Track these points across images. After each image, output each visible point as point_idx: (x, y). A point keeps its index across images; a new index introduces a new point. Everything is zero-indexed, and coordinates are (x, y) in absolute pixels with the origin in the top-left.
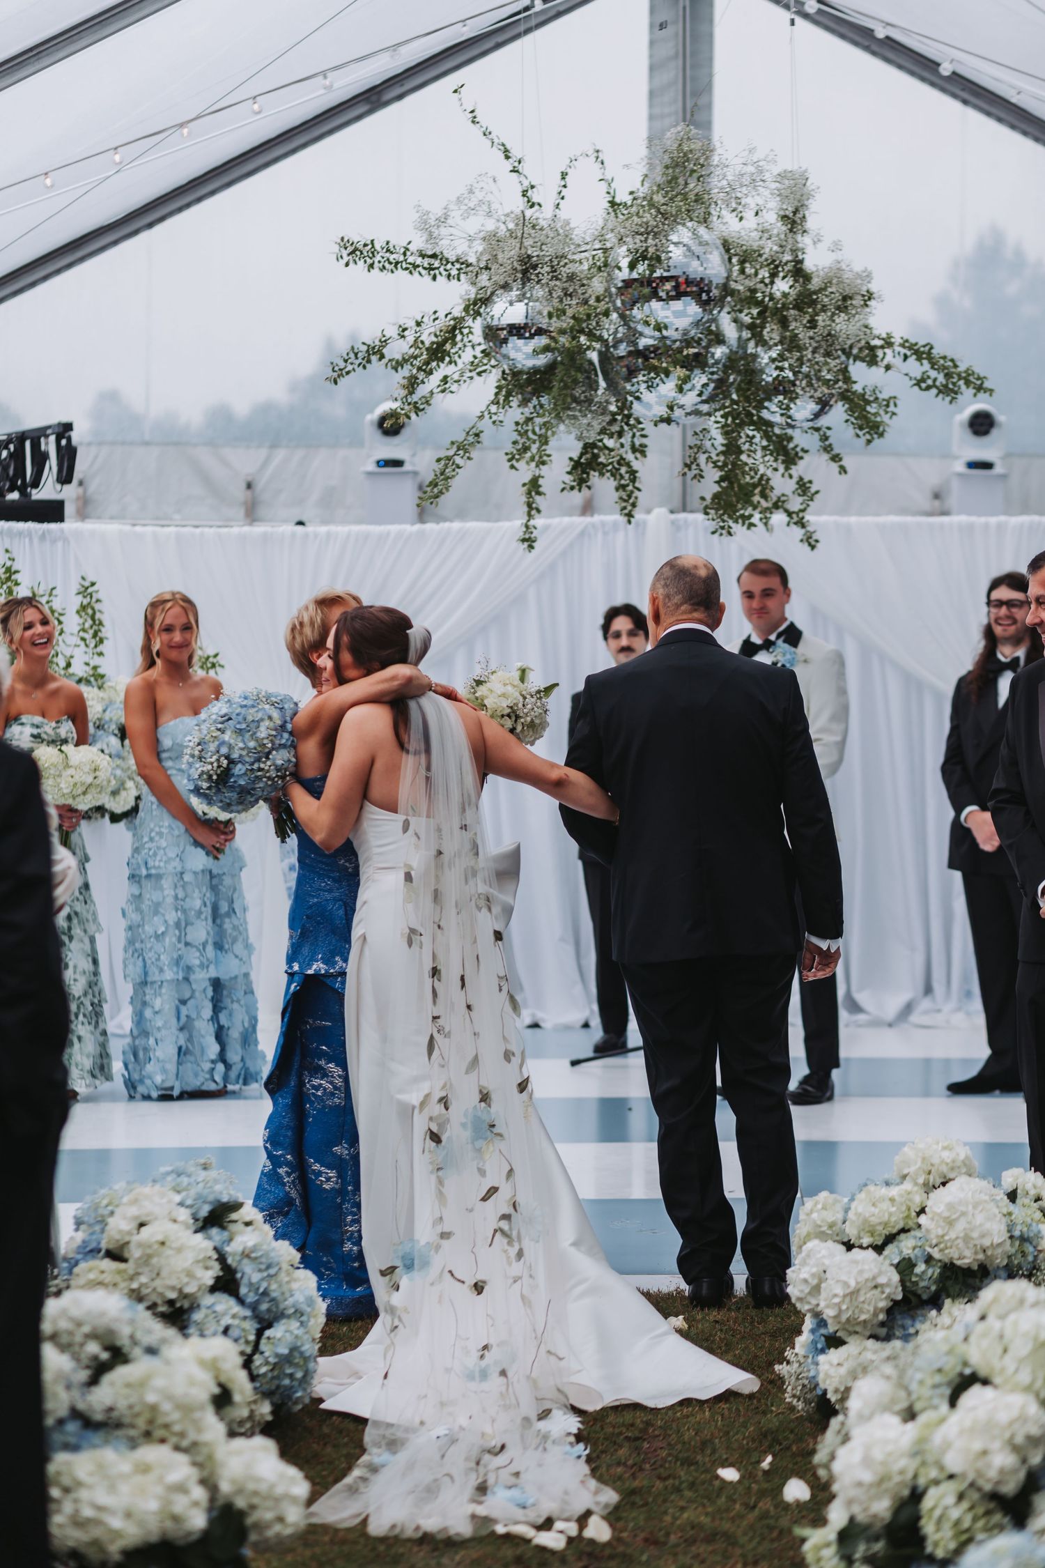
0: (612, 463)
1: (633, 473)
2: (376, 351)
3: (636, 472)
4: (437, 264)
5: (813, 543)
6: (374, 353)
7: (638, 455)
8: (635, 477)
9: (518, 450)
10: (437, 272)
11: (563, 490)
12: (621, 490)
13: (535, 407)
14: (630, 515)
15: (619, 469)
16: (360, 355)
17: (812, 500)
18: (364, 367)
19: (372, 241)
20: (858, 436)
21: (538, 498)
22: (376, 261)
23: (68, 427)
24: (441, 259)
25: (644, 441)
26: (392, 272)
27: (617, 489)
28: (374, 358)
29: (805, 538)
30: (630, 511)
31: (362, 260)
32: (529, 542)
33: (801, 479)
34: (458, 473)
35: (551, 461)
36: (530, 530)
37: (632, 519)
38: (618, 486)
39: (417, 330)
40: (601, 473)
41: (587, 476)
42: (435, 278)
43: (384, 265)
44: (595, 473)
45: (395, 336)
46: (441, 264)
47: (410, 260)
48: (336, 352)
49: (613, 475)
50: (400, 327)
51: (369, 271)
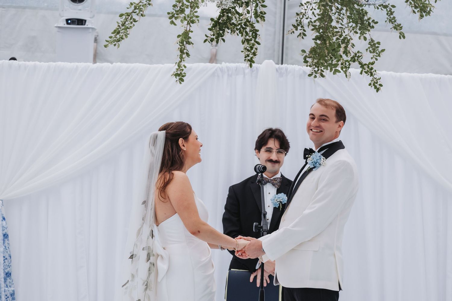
0: (240, 24)
1: (255, 32)
3: (258, 31)
5: (378, 86)
7: (259, 19)
8: (256, 35)
9: (176, 11)
11: (205, 41)
12: (246, 43)
14: (251, 61)
15: (246, 28)
17: (379, 56)
20: (414, 12)
21: (188, 47)
25: (264, 9)
27: (243, 42)
29: (372, 83)
30: (252, 58)
32: (180, 76)
33: (372, 41)
34: (134, 25)
35: (198, 20)
36: (181, 68)
37: (253, 64)
38: (244, 40)
40: (232, 31)
41: (223, 33)
44: (228, 30)
49: (241, 33)
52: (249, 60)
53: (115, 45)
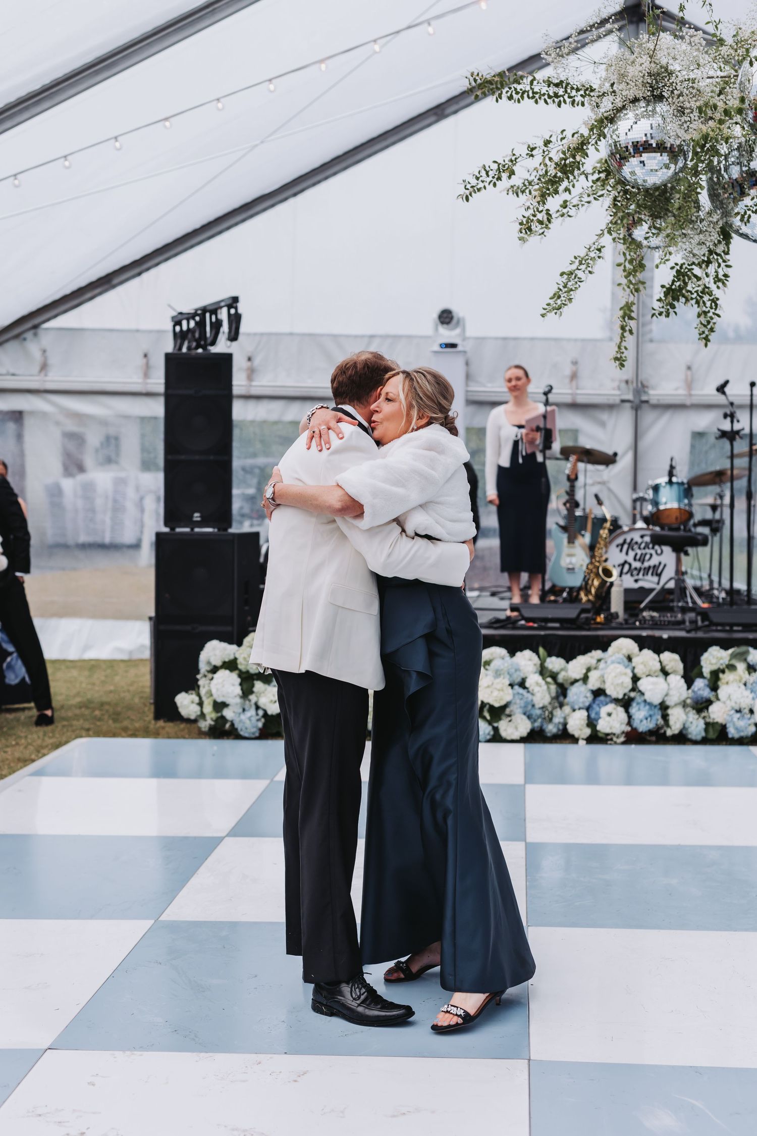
0: (697, 292)
1: (715, 301)
2: (506, 169)
3: (718, 299)
4: (561, 91)
6: (504, 171)
7: (720, 284)
8: (716, 305)
10: (562, 99)
12: (703, 316)
13: (650, 228)
14: (707, 339)
15: (703, 297)
16: (491, 173)
18: (495, 185)
21: (631, 323)
22: (504, 92)
23: (235, 300)
24: (566, 88)
25: (729, 271)
26: (519, 101)
27: (699, 316)
28: (504, 176)
30: (707, 336)
31: (491, 92)
32: (620, 360)
34: (579, 286)
35: (645, 288)
36: (621, 351)
37: (708, 343)
38: (700, 312)
39: (546, 149)
40: (687, 300)
41: (675, 303)
42: (559, 105)
43: (511, 95)
44: (683, 300)
45: (524, 155)
46: (566, 91)
47: (536, 89)
48: (468, 170)
49: (698, 302)
50: (529, 146)
51: (497, 101)
52: (704, 338)
53: (556, 313)
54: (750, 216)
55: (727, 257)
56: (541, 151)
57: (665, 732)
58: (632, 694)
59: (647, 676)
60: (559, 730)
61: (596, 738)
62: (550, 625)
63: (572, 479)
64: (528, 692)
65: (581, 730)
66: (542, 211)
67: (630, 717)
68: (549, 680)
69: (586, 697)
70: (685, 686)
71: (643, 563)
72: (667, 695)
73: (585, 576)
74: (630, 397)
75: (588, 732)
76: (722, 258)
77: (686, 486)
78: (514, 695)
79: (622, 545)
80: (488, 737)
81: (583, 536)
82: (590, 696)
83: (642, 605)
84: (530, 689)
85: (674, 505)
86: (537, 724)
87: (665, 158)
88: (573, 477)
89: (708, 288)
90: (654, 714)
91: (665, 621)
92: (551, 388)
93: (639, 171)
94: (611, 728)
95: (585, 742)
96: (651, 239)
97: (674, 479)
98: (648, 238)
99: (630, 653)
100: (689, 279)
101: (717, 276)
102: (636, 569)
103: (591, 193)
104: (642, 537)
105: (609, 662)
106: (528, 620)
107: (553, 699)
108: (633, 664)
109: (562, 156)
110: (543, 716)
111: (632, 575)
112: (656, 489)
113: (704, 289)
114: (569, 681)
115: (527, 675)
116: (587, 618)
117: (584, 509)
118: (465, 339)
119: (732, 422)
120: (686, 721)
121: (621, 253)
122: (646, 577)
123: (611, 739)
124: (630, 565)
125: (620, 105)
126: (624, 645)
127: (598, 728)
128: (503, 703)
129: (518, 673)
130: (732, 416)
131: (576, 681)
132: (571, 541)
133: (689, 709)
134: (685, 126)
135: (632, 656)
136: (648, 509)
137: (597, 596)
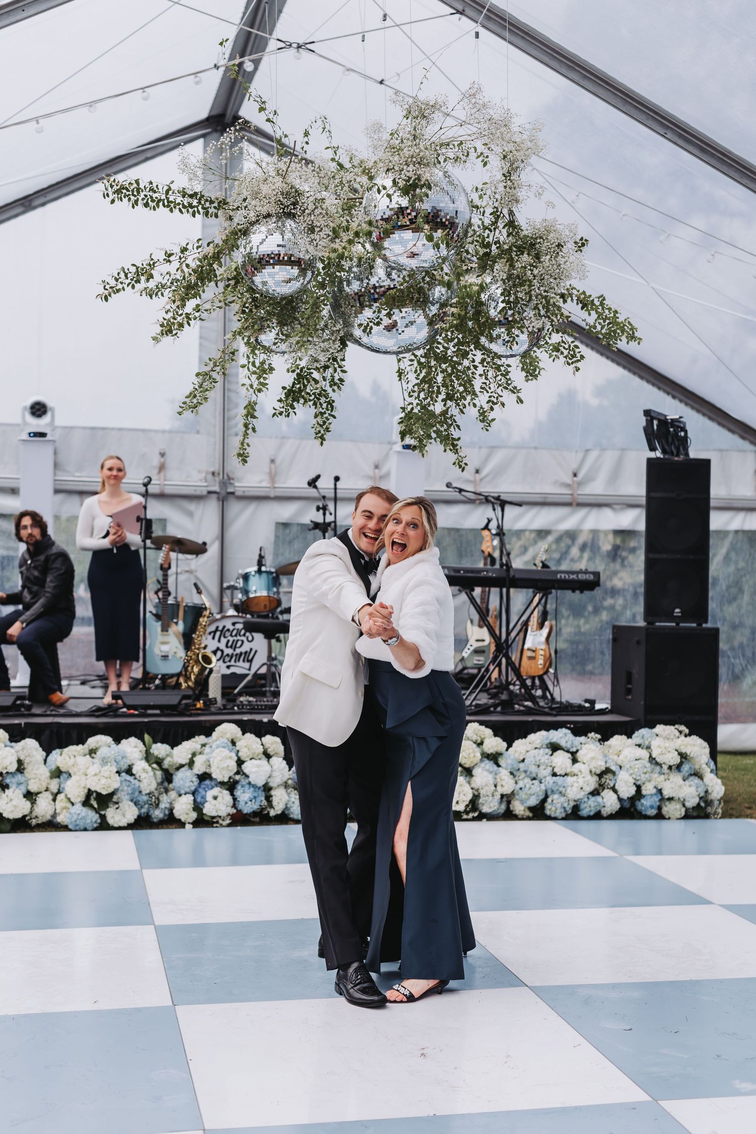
0: (314, 394)
1: (331, 404)
2: (144, 272)
3: (333, 401)
4: (195, 202)
5: (463, 465)
6: (142, 275)
7: (335, 388)
8: (332, 407)
10: (196, 209)
12: (320, 417)
13: (278, 334)
14: (323, 439)
15: (320, 399)
16: (129, 275)
17: (490, 426)
18: (133, 287)
19: (137, 182)
21: (253, 420)
22: (140, 199)
24: (200, 199)
25: (342, 375)
26: (154, 209)
27: (316, 416)
28: (143, 279)
29: (457, 461)
30: (323, 435)
31: (127, 198)
34: (214, 386)
35: (267, 389)
36: (244, 447)
37: (324, 442)
38: (317, 413)
39: (182, 256)
40: (306, 401)
41: (295, 404)
42: (194, 216)
43: (147, 202)
44: (302, 401)
45: (161, 260)
46: (199, 203)
47: (171, 199)
48: (108, 272)
49: (315, 404)
50: (166, 253)
51: (133, 207)
52: (320, 437)
53: (192, 411)
54: (371, 328)
55: (343, 363)
56: (178, 257)
57: (268, 813)
58: (237, 777)
59: (251, 759)
60: (165, 815)
61: (202, 822)
62: (150, 712)
63: (165, 568)
64: (135, 779)
65: (187, 814)
66: (181, 315)
67: (235, 799)
68: (155, 766)
69: (192, 782)
70: (287, 767)
71: (234, 650)
72: (269, 777)
73: (185, 663)
74: (216, 488)
75: (194, 816)
76: (338, 363)
77: (274, 575)
78: (121, 782)
79: (215, 632)
80: (95, 825)
81: (176, 623)
82: (196, 781)
83: (236, 691)
84: (137, 776)
85: (264, 593)
86: (144, 810)
87: (295, 271)
88: (166, 566)
89: (325, 391)
90: (259, 796)
91: (262, 706)
92: (150, 479)
93: (271, 282)
94: (217, 812)
95: (191, 826)
96: (279, 344)
97: (263, 569)
98: (277, 343)
99: (233, 737)
100: (309, 382)
101: (333, 380)
102: (228, 655)
103: (222, 299)
104: (234, 624)
105: (214, 746)
106: (129, 707)
107: (159, 784)
108: (238, 748)
109: (199, 263)
110: (150, 802)
111: (224, 662)
112: (246, 577)
113: (321, 393)
114: (175, 767)
115: (134, 762)
116: (186, 704)
117: (176, 598)
118: (54, 428)
119: (324, 514)
120: (288, 801)
121: (245, 356)
122: (238, 664)
123: (217, 822)
124: (222, 651)
125: (254, 219)
126: (228, 730)
127: (204, 811)
128: (110, 791)
129: (125, 760)
130: (325, 508)
131: (182, 766)
132: (165, 629)
133: (291, 789)
134: (315, 243)
135: (235, 740)
136: (239, 596)
137: (197, 682)
